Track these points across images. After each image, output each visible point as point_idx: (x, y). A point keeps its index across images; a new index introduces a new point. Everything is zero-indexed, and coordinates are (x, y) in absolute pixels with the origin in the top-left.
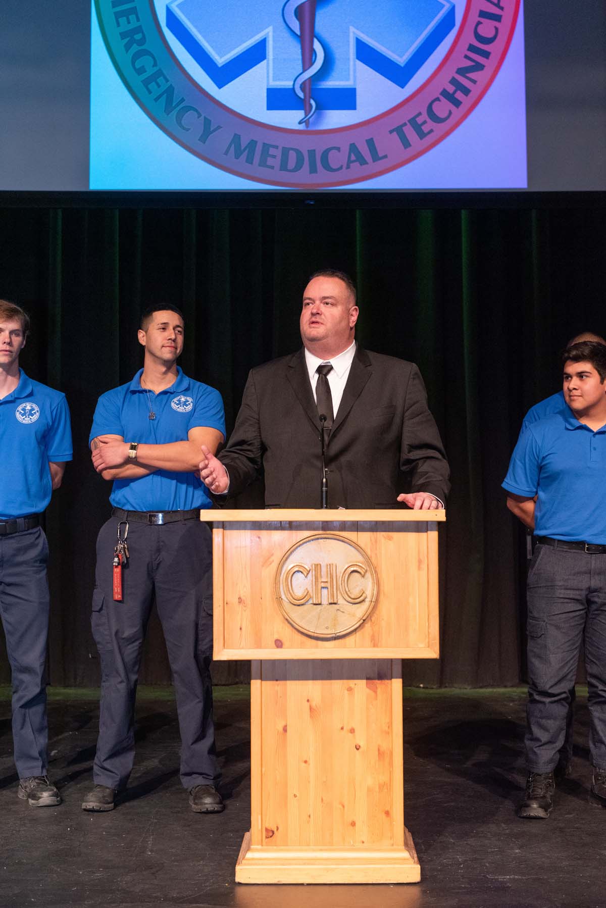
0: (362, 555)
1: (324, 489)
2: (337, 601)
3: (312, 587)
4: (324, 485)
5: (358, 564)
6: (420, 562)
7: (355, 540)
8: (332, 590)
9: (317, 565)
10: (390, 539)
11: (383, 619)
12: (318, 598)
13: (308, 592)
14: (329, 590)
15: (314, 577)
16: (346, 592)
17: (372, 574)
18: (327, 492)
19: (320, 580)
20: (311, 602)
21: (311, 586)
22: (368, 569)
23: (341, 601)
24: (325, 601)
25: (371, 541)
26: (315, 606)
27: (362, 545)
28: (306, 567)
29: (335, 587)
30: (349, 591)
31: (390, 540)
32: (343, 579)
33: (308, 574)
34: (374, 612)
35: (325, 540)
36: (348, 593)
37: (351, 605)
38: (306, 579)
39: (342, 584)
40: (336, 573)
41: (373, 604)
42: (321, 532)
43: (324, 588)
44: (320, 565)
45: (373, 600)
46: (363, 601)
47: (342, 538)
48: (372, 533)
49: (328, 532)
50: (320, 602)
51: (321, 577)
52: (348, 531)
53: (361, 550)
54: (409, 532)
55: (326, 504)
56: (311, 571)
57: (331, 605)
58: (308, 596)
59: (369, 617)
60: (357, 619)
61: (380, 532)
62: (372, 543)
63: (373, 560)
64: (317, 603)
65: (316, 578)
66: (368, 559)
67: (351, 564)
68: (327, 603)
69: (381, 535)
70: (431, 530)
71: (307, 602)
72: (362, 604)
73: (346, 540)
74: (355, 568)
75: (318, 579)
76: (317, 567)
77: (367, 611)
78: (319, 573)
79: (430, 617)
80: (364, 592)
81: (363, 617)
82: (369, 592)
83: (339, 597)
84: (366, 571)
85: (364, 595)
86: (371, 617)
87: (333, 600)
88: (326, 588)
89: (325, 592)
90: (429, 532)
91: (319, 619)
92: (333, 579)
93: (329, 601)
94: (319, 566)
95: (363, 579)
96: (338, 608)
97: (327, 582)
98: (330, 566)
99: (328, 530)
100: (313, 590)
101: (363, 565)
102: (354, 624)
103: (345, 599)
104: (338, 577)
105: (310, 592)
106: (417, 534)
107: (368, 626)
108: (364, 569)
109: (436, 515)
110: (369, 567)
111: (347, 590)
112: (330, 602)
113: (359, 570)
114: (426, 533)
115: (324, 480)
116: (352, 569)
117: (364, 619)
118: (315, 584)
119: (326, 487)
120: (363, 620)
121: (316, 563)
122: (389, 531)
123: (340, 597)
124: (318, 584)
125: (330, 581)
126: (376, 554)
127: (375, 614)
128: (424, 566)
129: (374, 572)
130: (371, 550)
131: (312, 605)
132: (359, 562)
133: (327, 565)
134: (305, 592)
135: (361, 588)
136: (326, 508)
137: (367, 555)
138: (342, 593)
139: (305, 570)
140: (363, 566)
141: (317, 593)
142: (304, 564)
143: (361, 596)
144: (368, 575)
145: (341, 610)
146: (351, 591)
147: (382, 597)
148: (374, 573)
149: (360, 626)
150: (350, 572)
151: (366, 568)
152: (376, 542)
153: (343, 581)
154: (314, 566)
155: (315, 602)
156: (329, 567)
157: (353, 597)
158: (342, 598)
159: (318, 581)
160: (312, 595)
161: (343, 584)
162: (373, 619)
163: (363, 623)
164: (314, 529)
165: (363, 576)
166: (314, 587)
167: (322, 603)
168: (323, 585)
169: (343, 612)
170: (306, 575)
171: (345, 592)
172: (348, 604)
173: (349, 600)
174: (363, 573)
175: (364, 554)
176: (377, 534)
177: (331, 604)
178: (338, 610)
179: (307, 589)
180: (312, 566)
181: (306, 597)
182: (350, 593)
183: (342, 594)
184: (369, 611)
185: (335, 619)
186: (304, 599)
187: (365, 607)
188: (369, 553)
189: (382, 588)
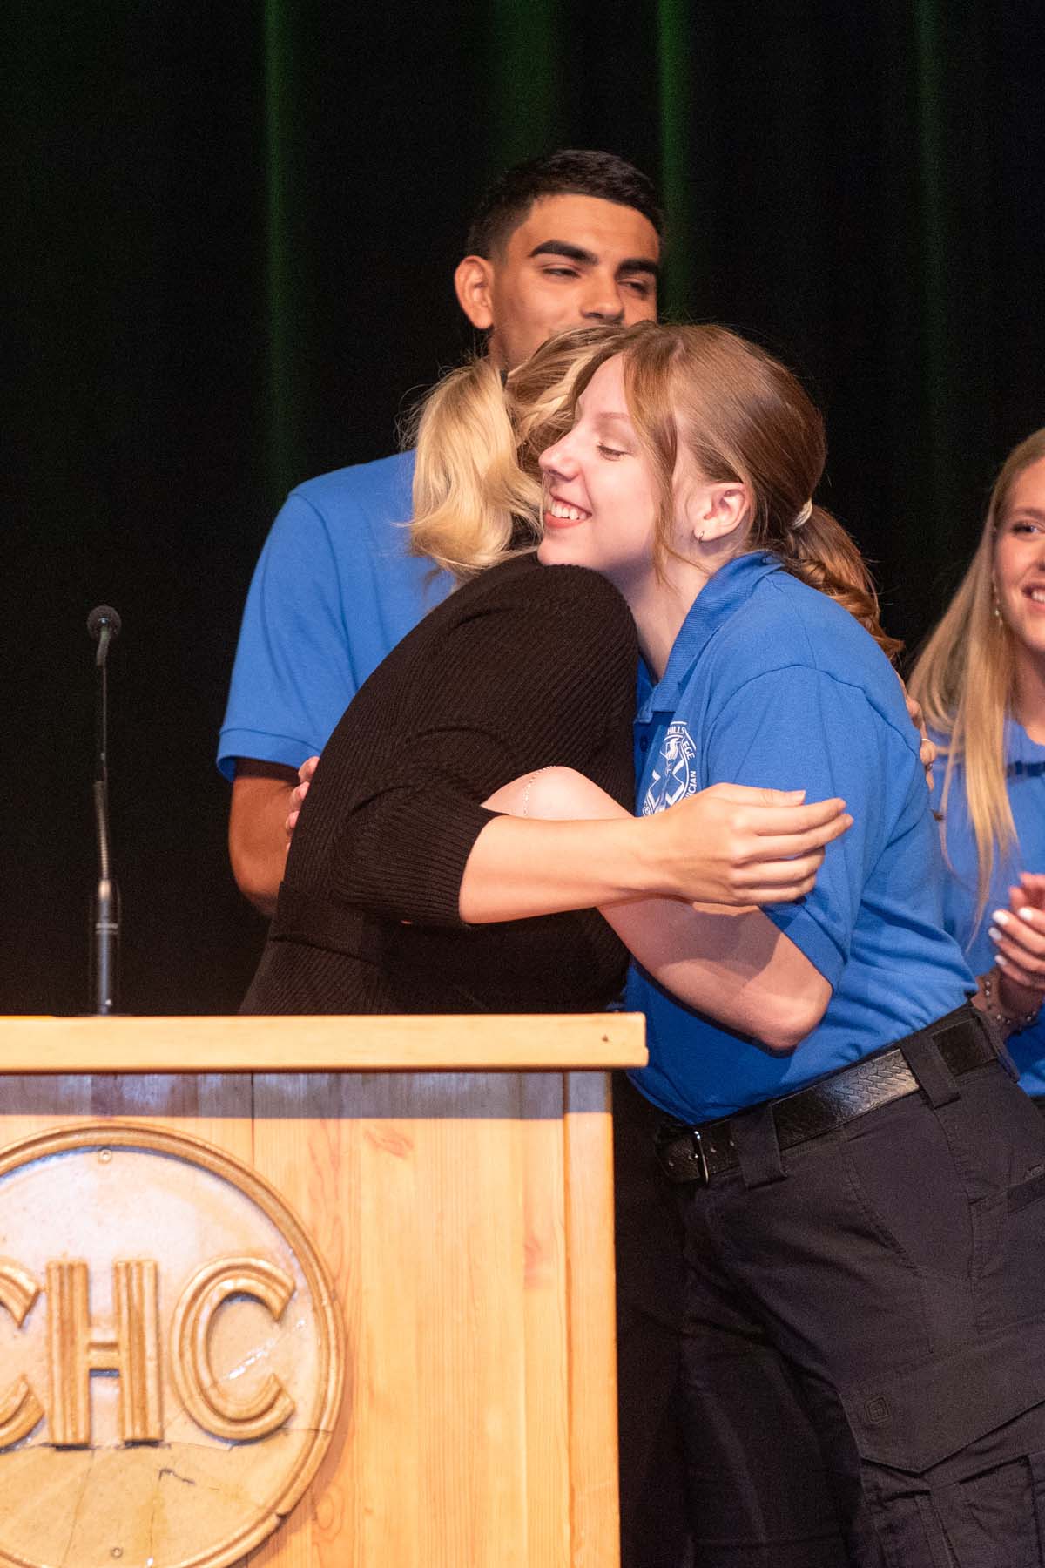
0: (275, 1223)
1: (105, 927)
2: (162, 1432)
3: (50, 1372)
4: (105, 911)
5: (253, 1261)
6: (532, 1250)
7: (241, 1155)
8: (137, 1387)
9: (71, 1268)
10: (400, 1147)
11: (369, 1511)
12: (74, 1420)
13: (29, 1393)
14: (125, 1375)
15: (56, 1324)
16: (203, 1392)
17: (317, 1310)
18: (113, 939)
19: (82, 1340)
20: (42, 1436)
21: (45, 1363)
22: (301, 1283)
23: (178, 1430)
24: (107, 1435)
25: (314, 1157)
26: (61, 1456)
27: (273, 1179)
28: (22, 1278)
29: (151, 1366)
30: (215, 1383)
31: (399, 1154)
32: (188, 1331)
33: (28, 1310)
34: (328, 1483)
35: (105, 1156)
36: (212, 1393)
37: (228, 1446)
38: (18, 1333)
39: (181, 1355)
40: (157, 1305)
41: (322, 1442)
42: (87, 1120)
43: (95, 1372)
44: (85, 1267)
45: (322, 1427)
46: (280, 1428)
47: (184, 1147)
48: (316, 1123)
49: (121, 1120)
50: (82, 1437)
51: (89, 1322)
52: (211, 1114)
53: (271, 1203)
54: (483, 1116)
55: (112, 996)
56: (42, 1302)
57: (133, 1452)
58: (31, 1408)
59: (307, 1499)
60: (252, 1514)
61: (352, 1116)
62: (319, 1173)
63: (323, 1244)
64: (70, 1440)
65: (67, 1330)
66: (300, 1241)
67: (222, 1264)
68: (117, 1441)
69: (356, 1134)
70: (581, 1110)
71: (29, 1433)
72: (279, 1439)
73: (200, 1153)
74: (242, 1283)
75: (73, 1330)
76: (72, 1275)
77: (297, 1476)
78: (79, 1306)
79: (581, 1498)
80: (280, 1392)
81: (278, 1503)
82: (303, 1394)
83: (168, 1415)
84: (291, 1295)
85: (282, 1405)
86: (313, 1502)
87: (144, 1428)
88: (111, 1372)
89: (104, 1390)
90: (572, 1117)
91: (78, 1512)
92: (141, 1330)
93: (123, 1433)
94: (78, 1277)
95: (276, 1326)
96: (170, 1466)
97: (113, 1346)
98: (126, 1272)
99: (121, 1113)
100: (52, 1384)
101: (276, 1266)
102: (237, 1534)
103: (200, 1426)
104: (165, 1325)
105: (41, 1394)
106: (518, 1124)
107: (300, 1540)
108: (282, 1285)
109: (605, 1039)
110: (305, 1269)
111: (207, 1381)
112: (129, 1435)
113: (259, 1289)
114: (560, 1122)
115: (104, 889)
116: (229, 1285)
117: (281, 1509)
118: (63, 1356)
119: (113, 919)
120: (283, 1518)
121: (65, 1262)
122: (393, 1116)
123: (172, 1411)
124: (72, 1358)
125: (130, 1340)
126: (337, 1219)
127: (333, 1492)
128: (553, 1271)
129: (325, 1295)
130: (314, 1200)
131: (47, 1451)
132: (257, 1255)
133: (117, 1270)
134: (15, 1394)
135: (269, 1370)
136: (114, 1011)
137: (295, 1223)
138: (185, 1395)
139: (21, 1296)
140: (279, 1273)
141: (69, 1399)
142: (13, 1264)
143: (271, 1406)
144: (302, 1316)
145: (180, 1471)
146: (222, 1384)
147: (363, 1413)
148: (325, 1302)
149: (265, 1541)
150: (216, 1297)
151: (289, 1284)
152: (336, 1162)
153: (187, 1342)
154: (55, 1275)
155: (59, 1439)
156: (123, 1280)
157: (231, 1410)
158: (183, 1417)
159: (73, 1342)
160: (46, 1407)
161: (188, 1356)
162: (324, 1509)
163: (277, 1529)
164: (58, 1108)
165: (279, 1318)
166: (57, 1369)
167: (97, 1439)
168: (99, 1359)
169: (189, 1482)
170: (18, 1312)
171: (195, 1391)
172: (217, 1444)
173: (216, 1424)
174: (276, 1304)
175: (280, 1214)
176: (339, 1129)
177: (133, 1444)
178: (168, 1471)
179: (24, 1378)
180: (48, 1270)
181: (22, 1416)
182: (223, 1395)
183: (183, 1403)
184: (306, 1477)
185: (153, 1512)
186: (15, 1423)
187: (285, 1453)
188: (304, 1211)
189: (362, 1373)
